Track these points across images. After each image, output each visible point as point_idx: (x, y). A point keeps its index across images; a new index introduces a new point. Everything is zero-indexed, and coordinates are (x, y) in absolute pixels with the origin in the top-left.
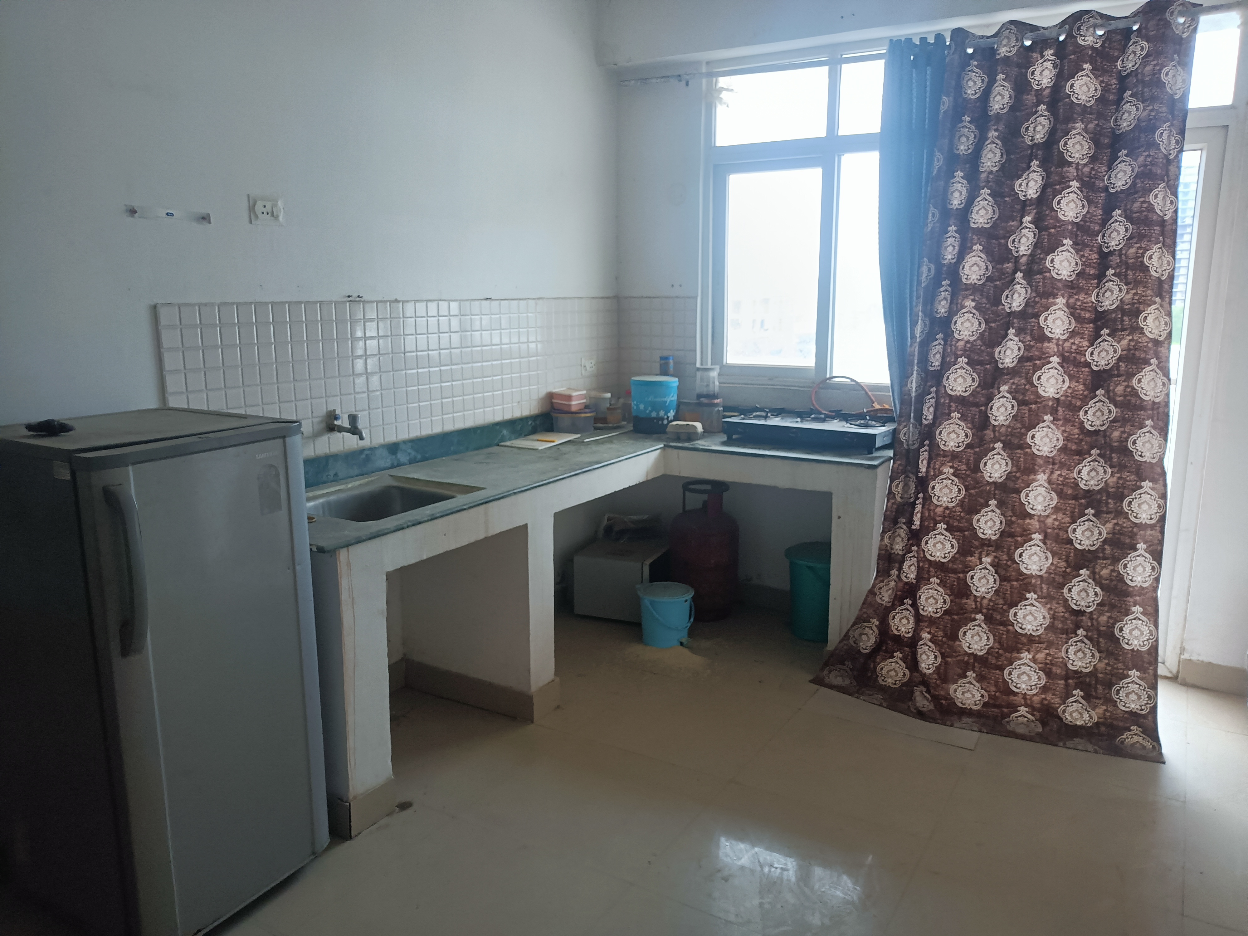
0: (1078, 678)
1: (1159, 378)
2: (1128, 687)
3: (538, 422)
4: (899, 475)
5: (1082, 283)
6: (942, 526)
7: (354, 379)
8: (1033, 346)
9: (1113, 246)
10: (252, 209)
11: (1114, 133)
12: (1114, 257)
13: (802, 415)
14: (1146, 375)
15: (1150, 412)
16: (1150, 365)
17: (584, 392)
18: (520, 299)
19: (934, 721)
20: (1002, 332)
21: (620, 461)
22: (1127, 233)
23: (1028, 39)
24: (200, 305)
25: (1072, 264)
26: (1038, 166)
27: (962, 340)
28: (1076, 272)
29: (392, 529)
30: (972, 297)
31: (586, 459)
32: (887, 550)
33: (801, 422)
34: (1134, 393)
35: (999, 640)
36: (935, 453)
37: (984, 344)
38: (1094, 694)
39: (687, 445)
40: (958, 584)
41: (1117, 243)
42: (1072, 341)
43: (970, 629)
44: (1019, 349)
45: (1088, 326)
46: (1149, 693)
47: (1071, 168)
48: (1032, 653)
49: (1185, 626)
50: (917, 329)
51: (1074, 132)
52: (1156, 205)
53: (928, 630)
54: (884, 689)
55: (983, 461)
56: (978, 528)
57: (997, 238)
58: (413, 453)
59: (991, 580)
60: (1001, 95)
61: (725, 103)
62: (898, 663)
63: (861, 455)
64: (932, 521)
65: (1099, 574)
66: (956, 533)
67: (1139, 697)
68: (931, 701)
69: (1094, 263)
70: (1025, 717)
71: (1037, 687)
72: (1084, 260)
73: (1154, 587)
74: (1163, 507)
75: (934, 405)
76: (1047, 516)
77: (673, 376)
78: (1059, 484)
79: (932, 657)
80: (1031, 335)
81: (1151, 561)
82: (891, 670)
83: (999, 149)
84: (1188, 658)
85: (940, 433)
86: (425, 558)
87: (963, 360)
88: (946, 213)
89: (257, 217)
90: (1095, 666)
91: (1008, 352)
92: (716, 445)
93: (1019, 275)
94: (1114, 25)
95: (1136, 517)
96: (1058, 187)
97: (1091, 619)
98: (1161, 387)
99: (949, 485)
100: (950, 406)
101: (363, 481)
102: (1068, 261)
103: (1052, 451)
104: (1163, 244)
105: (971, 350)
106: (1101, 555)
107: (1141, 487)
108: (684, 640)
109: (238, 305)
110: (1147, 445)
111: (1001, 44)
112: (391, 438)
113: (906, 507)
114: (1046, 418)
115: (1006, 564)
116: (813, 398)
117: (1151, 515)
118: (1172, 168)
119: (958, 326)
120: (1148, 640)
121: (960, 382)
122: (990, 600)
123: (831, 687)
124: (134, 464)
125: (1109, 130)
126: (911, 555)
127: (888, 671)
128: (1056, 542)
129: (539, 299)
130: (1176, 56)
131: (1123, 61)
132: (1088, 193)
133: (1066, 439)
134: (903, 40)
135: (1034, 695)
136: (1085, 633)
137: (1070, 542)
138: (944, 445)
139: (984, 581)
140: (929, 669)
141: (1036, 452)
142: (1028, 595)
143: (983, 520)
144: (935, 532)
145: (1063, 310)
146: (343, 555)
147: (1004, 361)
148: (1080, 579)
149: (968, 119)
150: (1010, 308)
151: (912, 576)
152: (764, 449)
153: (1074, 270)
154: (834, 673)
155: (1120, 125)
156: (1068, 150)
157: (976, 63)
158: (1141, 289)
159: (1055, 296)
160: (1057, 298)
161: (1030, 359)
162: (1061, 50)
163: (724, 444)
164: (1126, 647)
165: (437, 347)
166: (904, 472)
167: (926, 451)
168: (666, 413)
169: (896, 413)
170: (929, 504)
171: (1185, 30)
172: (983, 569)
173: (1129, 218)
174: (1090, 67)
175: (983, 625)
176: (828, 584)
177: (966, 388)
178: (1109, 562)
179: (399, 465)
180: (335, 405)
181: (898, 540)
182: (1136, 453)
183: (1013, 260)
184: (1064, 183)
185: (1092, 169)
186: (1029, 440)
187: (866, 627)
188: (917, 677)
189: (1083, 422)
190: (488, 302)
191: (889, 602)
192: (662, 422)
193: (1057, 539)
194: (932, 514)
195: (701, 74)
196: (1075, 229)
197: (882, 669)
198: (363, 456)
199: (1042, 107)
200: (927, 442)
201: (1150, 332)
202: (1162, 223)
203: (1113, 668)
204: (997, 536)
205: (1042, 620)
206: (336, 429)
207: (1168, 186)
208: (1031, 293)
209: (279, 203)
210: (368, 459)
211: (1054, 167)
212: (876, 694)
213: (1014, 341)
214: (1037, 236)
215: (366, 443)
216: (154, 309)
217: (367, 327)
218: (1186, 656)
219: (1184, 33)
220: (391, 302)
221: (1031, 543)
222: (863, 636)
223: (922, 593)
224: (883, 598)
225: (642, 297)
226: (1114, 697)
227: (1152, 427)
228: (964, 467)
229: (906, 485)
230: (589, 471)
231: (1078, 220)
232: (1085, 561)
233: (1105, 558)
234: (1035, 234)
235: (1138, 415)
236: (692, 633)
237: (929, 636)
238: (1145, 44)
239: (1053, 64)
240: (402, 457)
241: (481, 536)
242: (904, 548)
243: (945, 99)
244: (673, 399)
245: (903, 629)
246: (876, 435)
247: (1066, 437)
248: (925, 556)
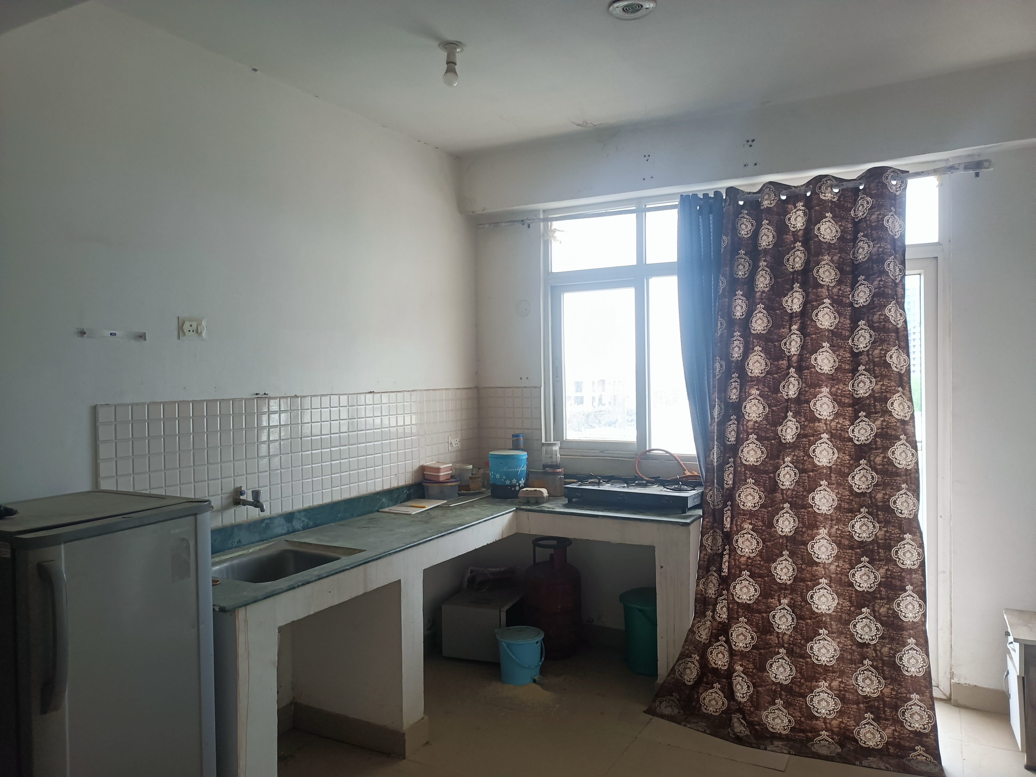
0: (867, 703)
1: (909, 450)
2: (911, 708)
3: (412, 491)
4: (708, 530)
5: (840, 375)
6: (746, 573)
7: (258, 460)
8: (807, 426)
9: (861, 348)
10: (180, 328)
11: (853, 263)
12: (863, 356)
13: (628, 481)
14: (897, 448)
15: (904, 478)
16: (900, 440)
17: (451, 465)
18: (398, 392)
19: (750, 745)
20: (783, 415)
21: (479, 523)
22: (871, 338)
23: (783, 195)
24: (132, 405)
25: (831, 362)
26: (799, 288)
27: (751, 420)
28: (834, 367)
29: (285, 589)
30: (757, 387)
31: (451, 522)
32: (702, 595)
33: (628, 487)
34: (890, 463)
35: (800, 670)
36: (737, 512)
37: (769, 423)
38: (883, 716)
39: (534, 507)
40: (763, 622)
41: (865, 346)
42: (837, 421)
43: (775, 662)
44: (797, 428)
45: (848, 409)
46: (928, 713)
47: (823, 289)
48: (828, 682)
49: (951, 654)
50: (715, 412)
51: (823, 263)
52: (891, 317)
53: (741, 663)
54: (707, 717)
55: (776, 518)
56: (776, 575)
57: (772, 341)
58: (306, 521)
59: (790, 619)
60: (766, 235)
61: (558, 240)
62: (717, 693)
63: (676, 514)
64: (738, 569)
65: (878, 612)
66: (758, 579)
67: (922, 718)
68: (747, 727)
69: (848, 360)
70: (826, 741)
71: (834, 712)
72: (840, 358)
73: (922, 621)
74: (921, 555)
75: (733, 472)
76: (831, 564)
77: (522, 450)
78: (837, 537)
79: (745, 687)
80: (805, 417)
81: (918, 600)
82: (712, 700)
83: (769, 274)
84: (958, 682)
85: (739, 496)
86: (312, 613)
87: (753, 437)
88: (731, 322)
89: (184, 334)
90: (881, 691)
91: (789, 430)
92: (559, 507)
93: (792, 370)
94: (846, 185)
95: (902, 564)
96: (815, 303)
97: (875, 650)
98: (911, 457)
99: (750, 538)
100: (745, 474)
101: (262, 547)
102: (828, 359)
103: (829, 510)
104: (899, 347)
105: (759, 428)
106: (879, 596)
107: (904, 539)
108: (536, 678)
109: (164, 403)
110: (905, 504)
111: (763, 198)
112: (288, 509)
113: (715, 557)
114: (822, 483)
115: (800, 605)
116: (637, 468)
117: (913, 562)
118: (899, 290)
119: (748, 409)
120: (922, 667)
121: (752, 454)
122: (790, 636)
123: (662, 716)
124: (65, 542)
125: (850, 260)
126: (722, 598)
127: (710, 701)
128: (840, 585)
129: (413, 391)
130: (892, 208)
131: (855, 211)
132: (838, 307)
133: (840, 500)
134: (691, 195)
135: (832, 719)
136: (870, 663)
137: (851, 585)
138: (743, 505)
139: (784, 619)
140: (744, 697)
141: (817, 511)
142: (821, 631)
143: (779, 568)
144: (741, 578)
145: (827, 397)
146: (241, 613)
147: (786, 437)
148: (862, 616)
149: (743, 252)
150: (787, 395)
151: (724, 616)
152: (598, 510)
153: (833, 366)
154: (663, 705)
155: (857, 257)
156: (820, 276)
157: (746, 212)
158: (887, 381)
159: (820, 386)
160: (822, 388)
161: (806, 436)
162: (808, 203)
163: (566, 506)
164: (906, 673)
165: (329, 432)
166: (712, 528)
167: (729, 510)
168: (518, 482)
169: (703, 479)
170: (735, 555)
171: (898, 189)
172: (782, 609)
173: (871, 327)
174: (831, 215)
175: (786, 658)
176: (655, 625)
177: (757, 459)
178: (885, 601)
179: (294, 531)
180: (241, 483)
181: (711, 585)
182: (897, 511)
183: (786, 358)
184: (820, 301)
185: (840, 289)
186: (810, 501)
187: (689, 661)
188: (734, 707)
189: (852, 486)
190: (371, 395)
191: (707, 640)
192: (515, 489)
193: (840, 582)
194: (737, 563)
195: (540, 219)
196: (831, 335)
197: (704, 699)
198: (264, 525)
199: (799, 244)
200: (729, 503)
201: (897, 414)
202: (897, 330)
203: (898, 693)
204: (791, 581)
205: (833, 653)
206: (241, 503)
207: (897, 303)
208: (802, 384)
209: (203, 322)
210: (268, 527)
211: (810, 289)
212: (700, 722)
213: (792, 421)
214: (803, 340)
215: (267, 513)
216: (94, 409)
217: (271, 419)
218: (955, 680)
219: (897, 191)
220: (291, 397)
221: (819, 586)
222: (687, 670)
223: (733, 630)
224: (701, 636)
225: (497, 387)
226: (901, 718)
227: (907, 489)
228: (760, 523)
229: (714, 539)
230: (453, 532)
231: (832, 328)
232: (866, 600)
233: (882, 599)
234: (801, 339)
235: (895, 480)
236: (543, 671)
237: (741, 669)
238: (869, 199)
239: (804, 213)
240: (297, 524)
241: (361, 592)
242: (716, 592)
243: (724, 237)
244: (523, 469)
245: (720, 663)
246: (687, 497)
247: (840, 498)
248: (734, 599)
